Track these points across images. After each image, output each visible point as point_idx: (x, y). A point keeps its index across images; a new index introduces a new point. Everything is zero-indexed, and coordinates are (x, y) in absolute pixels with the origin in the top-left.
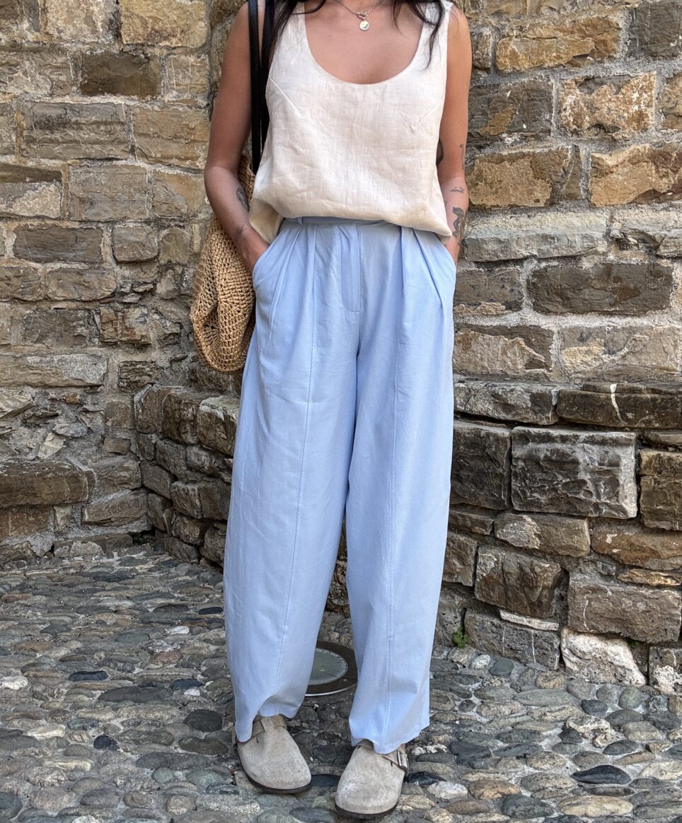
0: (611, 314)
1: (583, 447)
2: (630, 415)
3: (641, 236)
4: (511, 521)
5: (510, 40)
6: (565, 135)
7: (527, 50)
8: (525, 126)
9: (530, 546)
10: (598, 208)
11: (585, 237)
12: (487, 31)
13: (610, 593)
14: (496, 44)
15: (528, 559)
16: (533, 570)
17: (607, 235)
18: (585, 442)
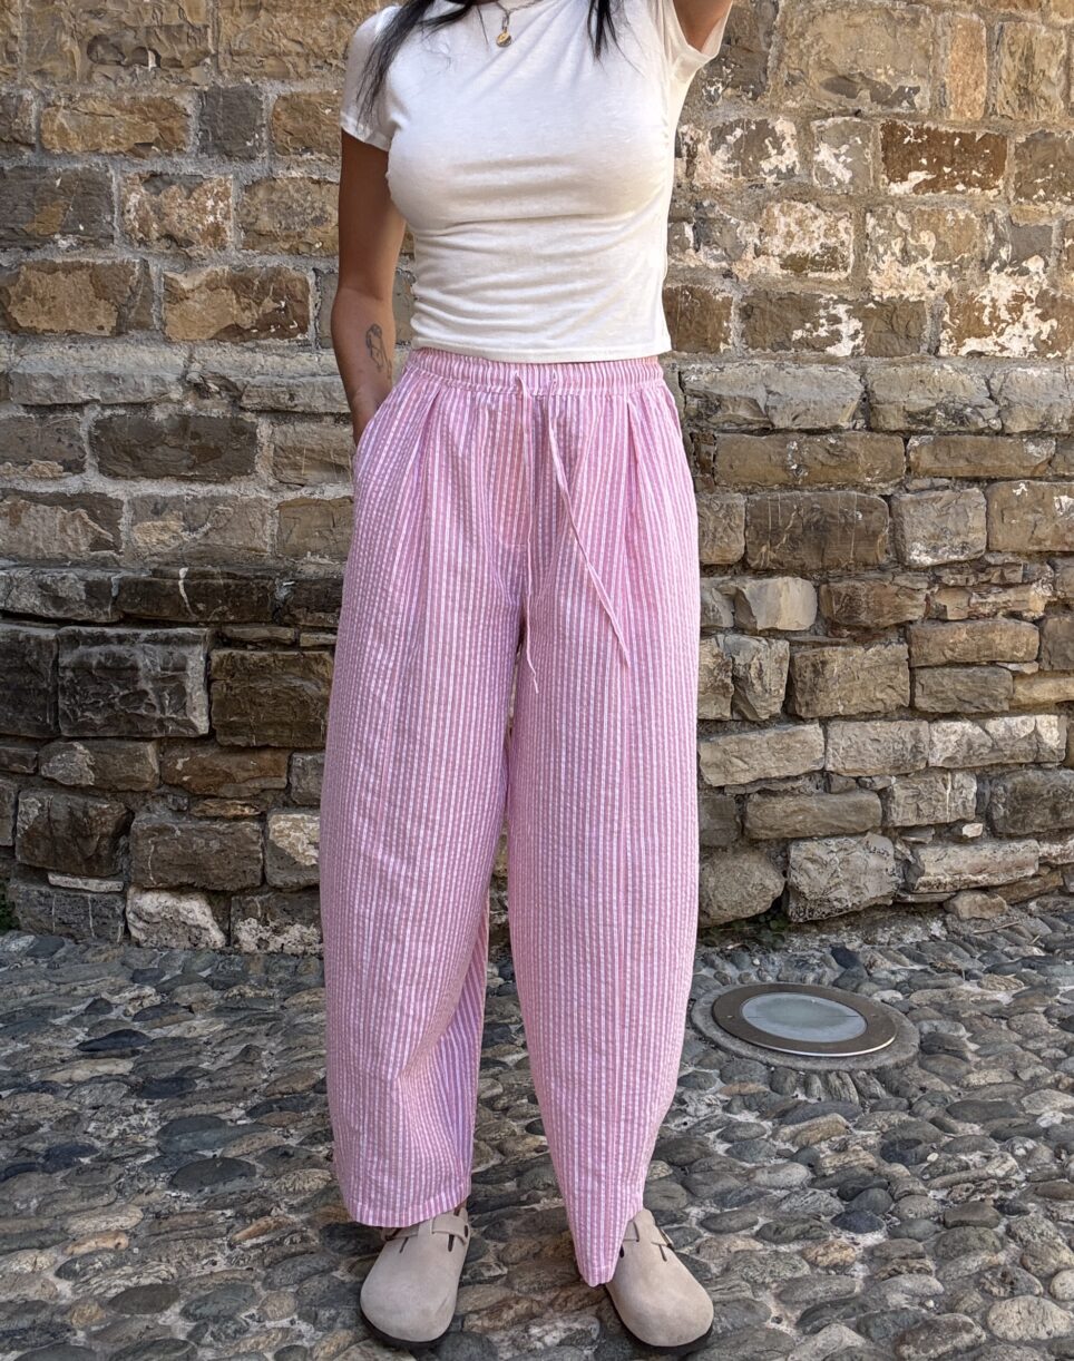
0: (191, 480)
1: (143, 649)
2: (201, 606)
3: (223, 382)
4: (60, 751)
5: (57, 111)
6: (131, 244)
7: (79, 127)
8: (81, 228)
9: (84, 783)
10: (174, 343)
11: (155, 379)
12: (28, 95)
13: (178, 833)
14: (40, 113)
15: (81, 801)
16: (86, 813)
17: (183, 379)
18: (147, 641)
